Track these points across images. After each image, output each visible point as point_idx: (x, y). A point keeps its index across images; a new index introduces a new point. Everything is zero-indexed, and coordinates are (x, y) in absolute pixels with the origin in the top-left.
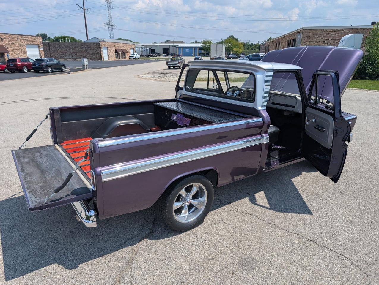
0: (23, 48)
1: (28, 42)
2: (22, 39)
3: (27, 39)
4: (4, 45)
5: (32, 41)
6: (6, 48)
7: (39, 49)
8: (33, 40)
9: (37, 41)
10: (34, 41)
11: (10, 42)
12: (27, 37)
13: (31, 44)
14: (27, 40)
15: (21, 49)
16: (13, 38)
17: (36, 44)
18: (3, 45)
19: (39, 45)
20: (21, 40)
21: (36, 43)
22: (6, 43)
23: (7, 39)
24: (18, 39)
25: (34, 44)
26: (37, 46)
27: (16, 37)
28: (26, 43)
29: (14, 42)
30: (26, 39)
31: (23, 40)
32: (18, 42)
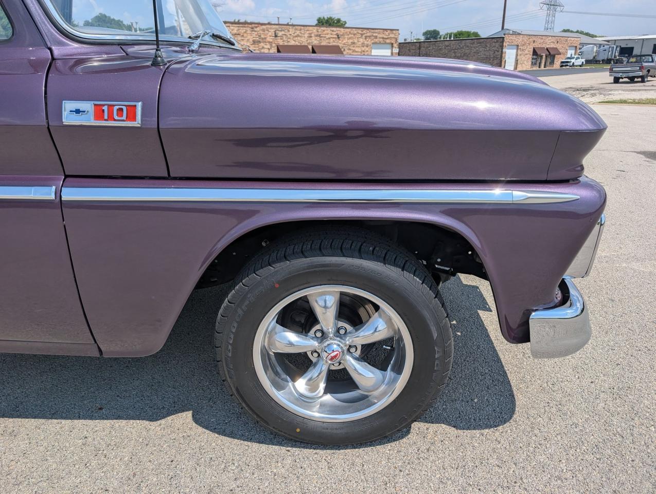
0: (367, 49)
1: (377, 40)
2: (368, 34)
3: (376, 35)
4: (341, 45)
5: (383, 38)
6: (343, 50)
7: (392, 50)
8: (385, 37)
9: (391, 38)
10: (387, 37)
11: (351, 41)
12: (376, 31)
13: (380, 43)
14: (376, 37)
15: (364, 51)
16: (354, 34)
17: (388, 43)
18: (338, 46)
19: (392, 44)
20: (366, 37)
21: (388, 41)
22: (344, 42)
23: (346, 36)
24: (362, 35)
25: (386, 43)
26: (390, 46)
27: (360, 32)
28: (373, 41)
29: (356, 41)
30: (374, 35)
31: (370, 37)
32: (361, 40)
